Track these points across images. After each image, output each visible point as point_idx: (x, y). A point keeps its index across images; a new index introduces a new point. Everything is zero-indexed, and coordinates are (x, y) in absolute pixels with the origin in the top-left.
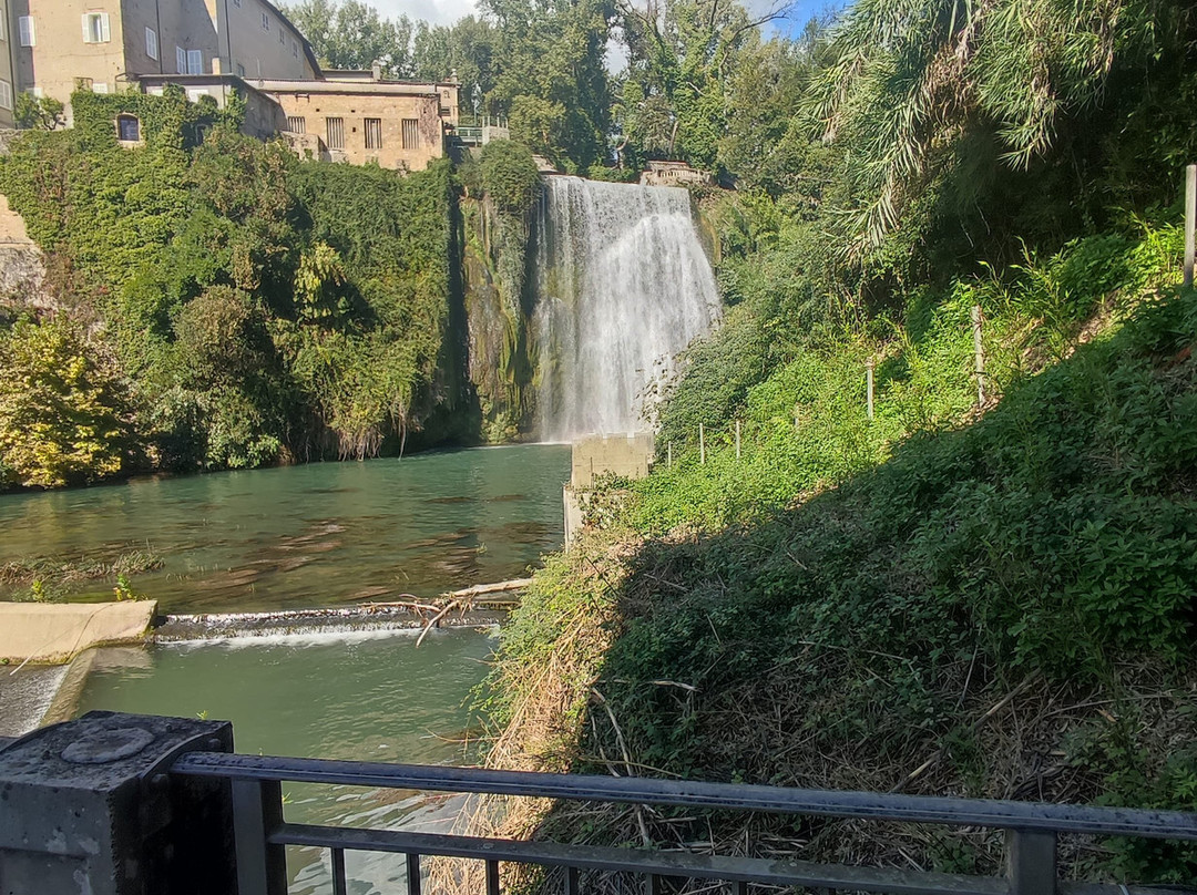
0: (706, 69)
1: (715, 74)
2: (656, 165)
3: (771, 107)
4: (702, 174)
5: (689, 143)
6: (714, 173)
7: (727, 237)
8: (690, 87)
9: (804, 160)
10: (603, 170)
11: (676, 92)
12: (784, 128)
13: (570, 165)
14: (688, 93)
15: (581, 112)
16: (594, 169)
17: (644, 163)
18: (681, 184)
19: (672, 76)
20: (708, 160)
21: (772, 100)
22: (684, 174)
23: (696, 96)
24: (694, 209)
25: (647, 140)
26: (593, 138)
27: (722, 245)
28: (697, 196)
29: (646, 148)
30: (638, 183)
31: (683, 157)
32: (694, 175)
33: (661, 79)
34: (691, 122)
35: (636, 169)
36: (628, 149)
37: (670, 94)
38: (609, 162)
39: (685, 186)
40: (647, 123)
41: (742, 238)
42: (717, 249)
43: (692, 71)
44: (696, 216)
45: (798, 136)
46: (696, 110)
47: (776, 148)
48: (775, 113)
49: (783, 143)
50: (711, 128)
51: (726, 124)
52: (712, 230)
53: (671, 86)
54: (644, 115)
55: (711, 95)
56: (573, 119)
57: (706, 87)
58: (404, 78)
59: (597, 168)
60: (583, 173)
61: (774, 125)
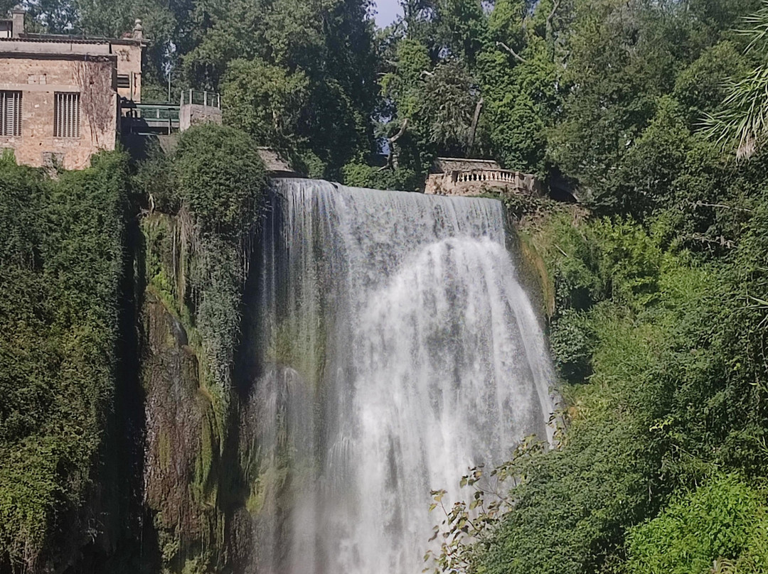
0: (528, 24)
1: (540, 31)
2: (448, 165)
3: (630, 81)
4: (522, 177)
5: (502, 131)
6: (540, 176)
7: (564, 274)
8: (502, 50)
9: (683, 159)
10: (367, 170)
11: (481, 56)
12: (650, 111)
13: (314, 162)
14: (500, 58)
15: (333, 84)
16: (351, 169)
17: (431, 160)
18: (488, 193)
19: (474, 33)
20: (532, 157)
21: (630, 70)
22: (493, 177)
23: (512, 63)
24: (511, 232)
25: (436, 126)
26: (352, 122)
27: (557, 287)
28: (515, 211)
29: (434, 137)
30: (422, 190)
31: (489, 150)
32: (510, 179)
33: (458, 36)
34: (505, 101)
35: (418, 169)
36: (406, 140)
37: (471, 60)
38: (375, 159)
39: (496, 195)
40: (436, 101)
41: (587, 278)
42: (549, 293)
43: (505, 26)
44: (513, 243)
45: (672, 123)
46: (512, 83)
47: (638, 141)
48: (635, 89)
49: (649, 133)
50: (535, 109)
51: (559, 103)
52: (540, 265)
53: (472, 48)
54: (431, 89)
55: (535, 61)
56: (319, 95)
57: (528, 50)
58: (55, 33)
59: (357, 168)
60: (334, 174)
61: (636, 106)
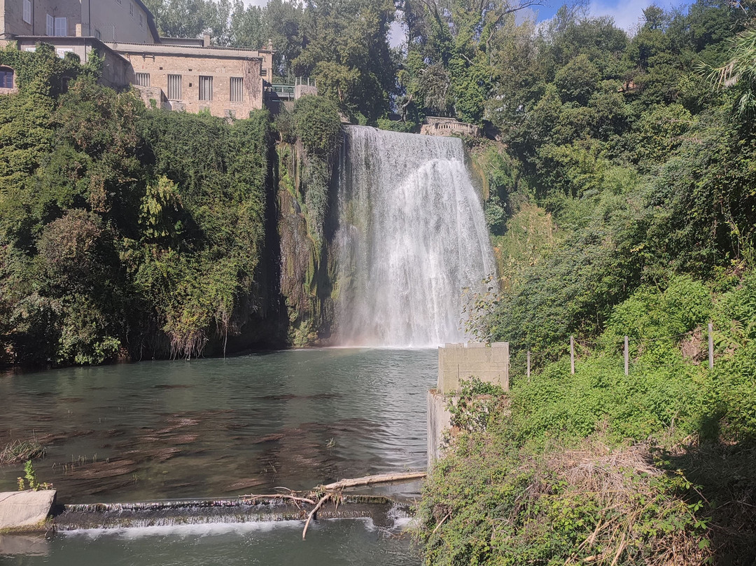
0: (476, 44)
1: (483, 48)
2: (431, 120)
3: (531, 75)
4: (471, 127)
5: (461, 102)
6: (481, 126)
7: (495, 178)
8: (463, 58)
9: (558, 118)
10: (389, 122)
11: (451, 61)
12: (541, 91)
13: (361, 118)
14: (461, 62)
15: (372, 76)
16: (381, 121)
17: (424, 117)
18: (454, 135)
19: (448, 48)
20: (476, 116)
21: (532, 69)
22: (455, 127)
23: (467, 65)
24: (467, 156)
25: (428, 99)
26: (382, 96)
27: (490, 185)
28: (469, 145)
29: (426, 105)
30: (419, 132)
31: (450, 112)
32: (465, 127)
33: (438, 51)
34: (463, 86)
35: (417, 122)
36: (411, 106)
37: (446, 63)
38: (394, 117)
39: (458, 136)
40: (427, 84)
41: (505, 180)
42: (486, 188)
43: (465, 45)
44: (468, 161)
45: (553, 98)
46: (467, 76)
47: (535, 108)
48: (535, 80)
49: (541, 104)
50: (479, 91)
51: (492, 87)
52: (482, 173)
53: (446, 57)
54: (425, 79)
55: (480, 65)
56: (365, 80)
57: (476, 58)
58: (220, 45)
59: (384, 121)
60: (372, 122)
61: (534, 89)
